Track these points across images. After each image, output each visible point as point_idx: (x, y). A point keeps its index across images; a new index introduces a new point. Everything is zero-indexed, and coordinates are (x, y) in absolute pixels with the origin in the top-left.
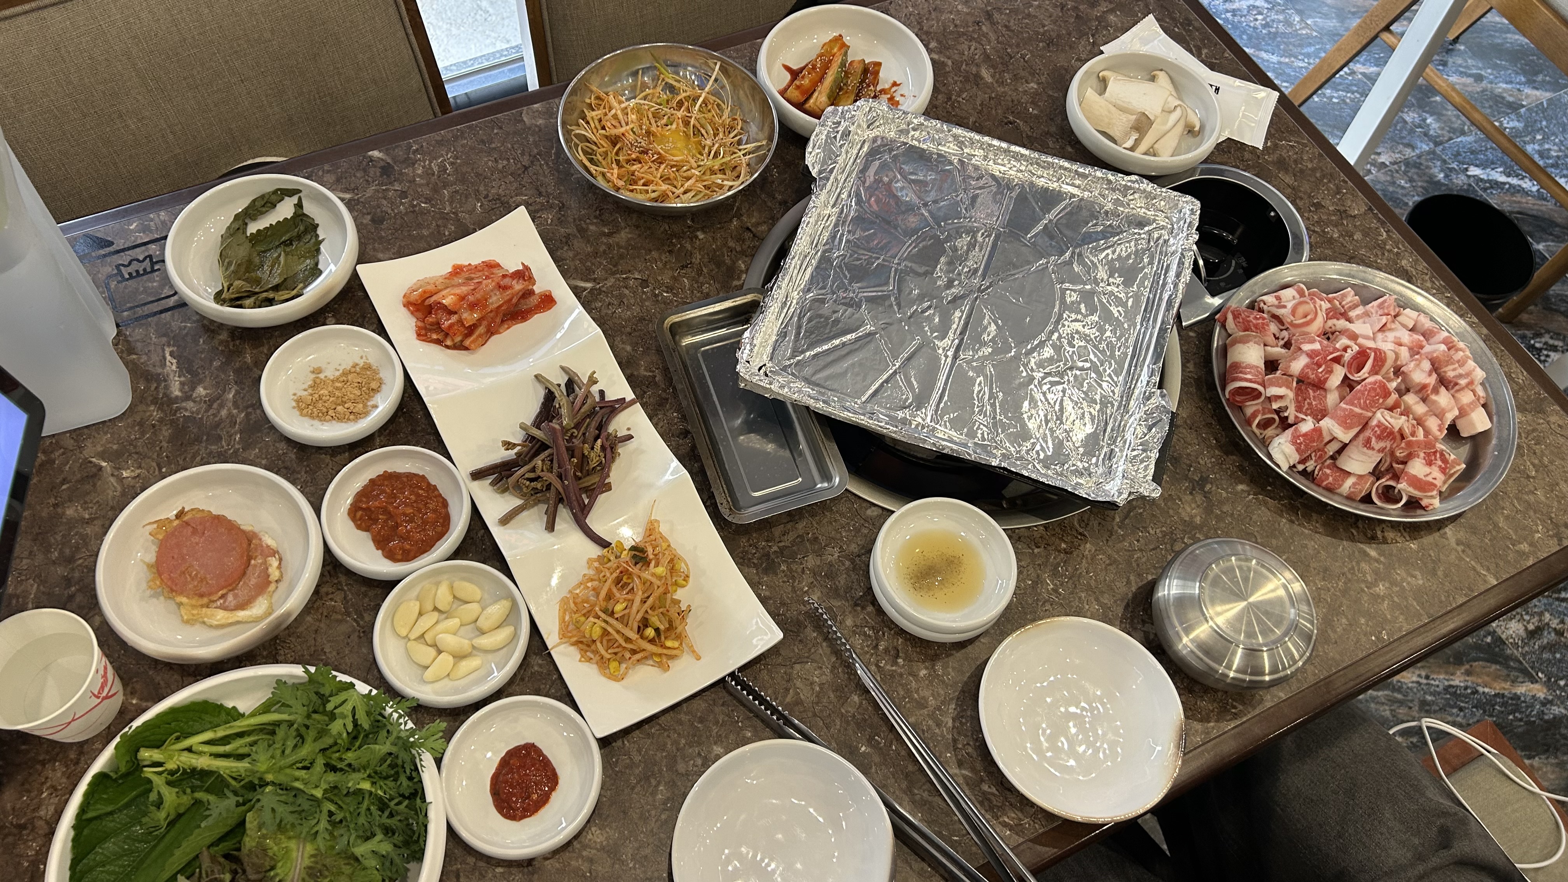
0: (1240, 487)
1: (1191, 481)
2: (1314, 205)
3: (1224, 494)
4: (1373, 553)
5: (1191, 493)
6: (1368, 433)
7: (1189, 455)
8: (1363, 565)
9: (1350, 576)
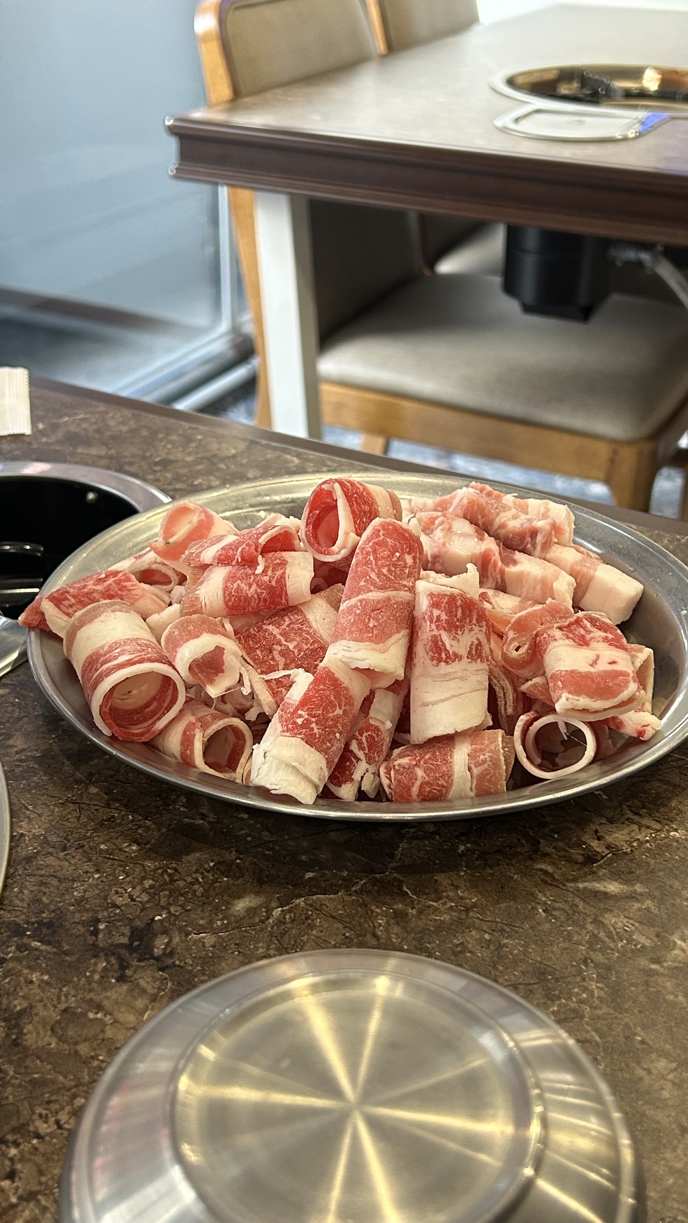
0: (241, 905)
1: (112, 951)
2: (156, 464)
3: (209, 939)
4: (613, 887)
5: (122, 979)
6: (427, 631)
7: (79, 902)
8: (610, 919)
9: (599, 958)
